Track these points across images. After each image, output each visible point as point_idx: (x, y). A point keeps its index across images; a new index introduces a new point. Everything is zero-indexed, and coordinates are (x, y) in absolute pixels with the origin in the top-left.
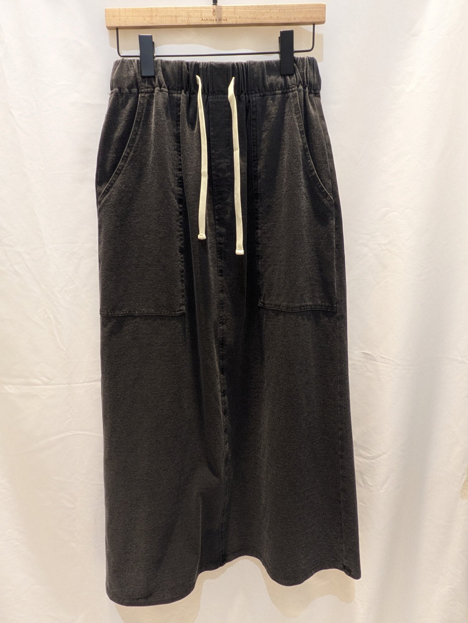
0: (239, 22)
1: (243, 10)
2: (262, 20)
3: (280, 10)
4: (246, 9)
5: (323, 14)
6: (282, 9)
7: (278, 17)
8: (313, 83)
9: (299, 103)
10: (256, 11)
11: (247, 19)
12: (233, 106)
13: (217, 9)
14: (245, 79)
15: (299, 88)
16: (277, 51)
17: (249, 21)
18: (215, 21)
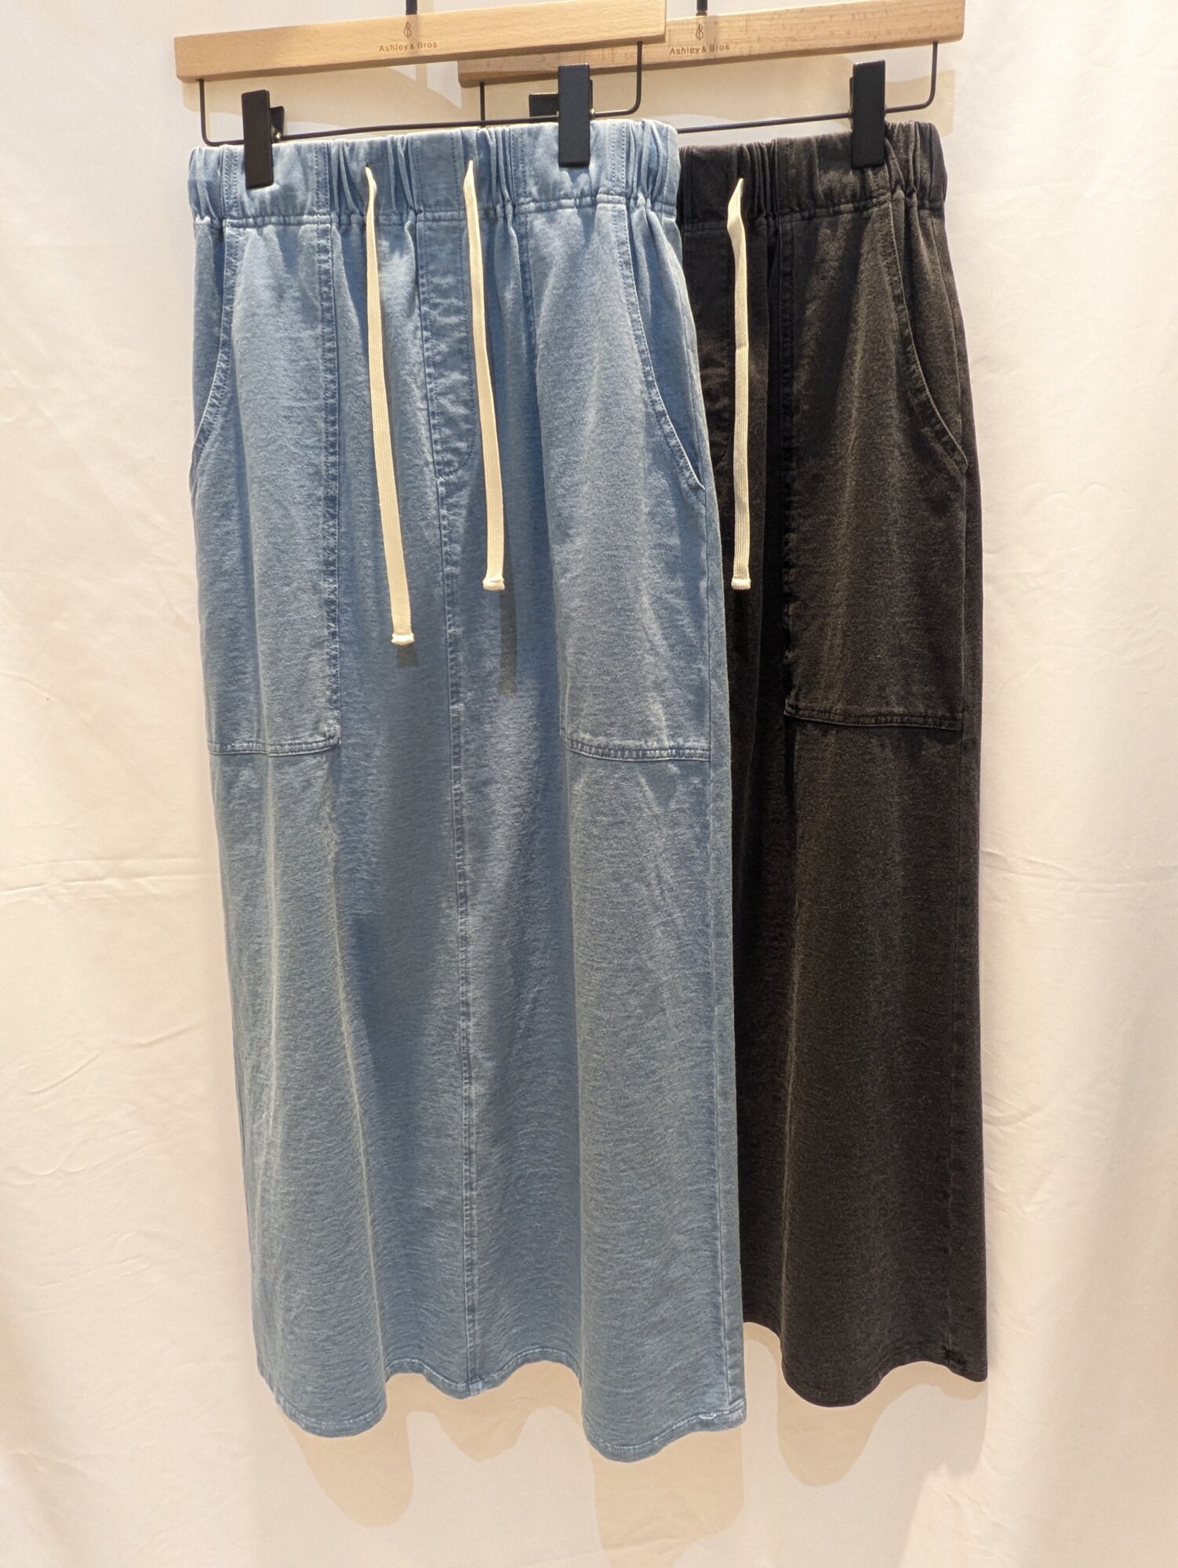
0: (757, 49)
1: (766, 22)
2: (811, 42)
3: (853, 15)
4: (772, 19)
5: (957, 18)
6: (859, 13)
7: (848, 33)
8: (928, 183)
9: (893, 229)
10: (795, 21)
11: (774, 41)
12: (739, 243)
13: (705, 23)
14: (768, 179)
15: (895, 196)
16: (846, 112)
17: (780, 47)
18: (700, 51)
